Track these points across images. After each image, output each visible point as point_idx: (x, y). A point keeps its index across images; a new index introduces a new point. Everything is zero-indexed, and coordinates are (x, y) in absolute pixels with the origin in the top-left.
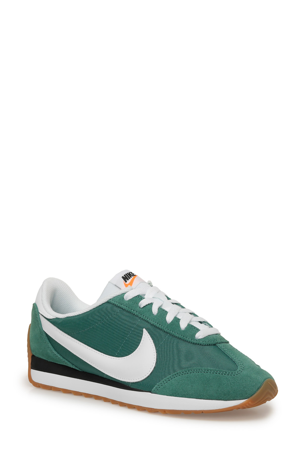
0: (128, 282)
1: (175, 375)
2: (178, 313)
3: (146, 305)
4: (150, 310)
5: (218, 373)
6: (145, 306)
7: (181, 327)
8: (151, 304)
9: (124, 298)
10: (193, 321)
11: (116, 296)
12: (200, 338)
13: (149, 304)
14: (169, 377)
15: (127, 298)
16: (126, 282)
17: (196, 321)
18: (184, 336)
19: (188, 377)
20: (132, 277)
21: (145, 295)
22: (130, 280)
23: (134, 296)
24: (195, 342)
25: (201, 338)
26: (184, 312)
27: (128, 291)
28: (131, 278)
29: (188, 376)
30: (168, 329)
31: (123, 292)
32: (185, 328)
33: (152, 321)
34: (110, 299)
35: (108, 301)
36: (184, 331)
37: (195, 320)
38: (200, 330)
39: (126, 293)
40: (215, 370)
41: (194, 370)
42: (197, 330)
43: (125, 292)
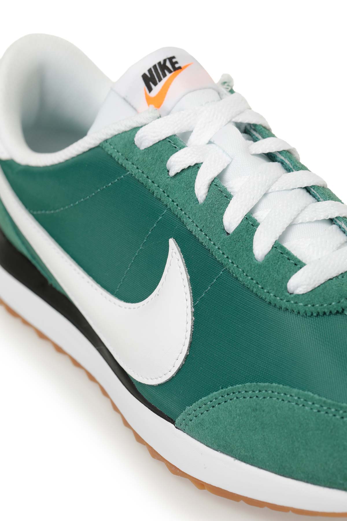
0: (156, 89)
1: (228, 395)
2: (265, 195)
3: (183, 170)
4: (191, 185)
5: (332, 412)
6: (179, 171)
7: (254, 251)
8: (196, 167)
9: (134, 143)
10: (301, 223)
11: (119, 134)
12: (300, 291)
13: (190, 167)
14: (212, 397)
15: (141, 143)
16: (150, 89)
17: (310, 222)
18: (257, 283)
19: (257, 410)
20: (169, 75)
21: (192, 131)
22: (160, 85)
23: (156, 139)
24: (284, 304)
25: (302, 293)
26: (285, 190)
27: (145, 122)
28: (164, 80)
29: (258, 407)
30: (223, 254)
31: (135, 125)
32: (263, 257)
33: (191, 220)
34: (106, 141)
35: (101, 146)
36: (260, 266)
37: (307, 220)
38: (305, 265)
39: (142, 127)
40: (325, 402)
41: (273, 392)
42: (296, 265)
43: (140, 126)
